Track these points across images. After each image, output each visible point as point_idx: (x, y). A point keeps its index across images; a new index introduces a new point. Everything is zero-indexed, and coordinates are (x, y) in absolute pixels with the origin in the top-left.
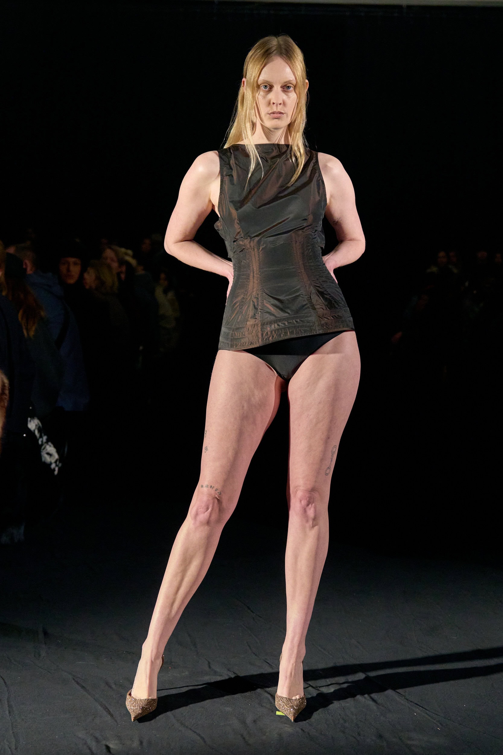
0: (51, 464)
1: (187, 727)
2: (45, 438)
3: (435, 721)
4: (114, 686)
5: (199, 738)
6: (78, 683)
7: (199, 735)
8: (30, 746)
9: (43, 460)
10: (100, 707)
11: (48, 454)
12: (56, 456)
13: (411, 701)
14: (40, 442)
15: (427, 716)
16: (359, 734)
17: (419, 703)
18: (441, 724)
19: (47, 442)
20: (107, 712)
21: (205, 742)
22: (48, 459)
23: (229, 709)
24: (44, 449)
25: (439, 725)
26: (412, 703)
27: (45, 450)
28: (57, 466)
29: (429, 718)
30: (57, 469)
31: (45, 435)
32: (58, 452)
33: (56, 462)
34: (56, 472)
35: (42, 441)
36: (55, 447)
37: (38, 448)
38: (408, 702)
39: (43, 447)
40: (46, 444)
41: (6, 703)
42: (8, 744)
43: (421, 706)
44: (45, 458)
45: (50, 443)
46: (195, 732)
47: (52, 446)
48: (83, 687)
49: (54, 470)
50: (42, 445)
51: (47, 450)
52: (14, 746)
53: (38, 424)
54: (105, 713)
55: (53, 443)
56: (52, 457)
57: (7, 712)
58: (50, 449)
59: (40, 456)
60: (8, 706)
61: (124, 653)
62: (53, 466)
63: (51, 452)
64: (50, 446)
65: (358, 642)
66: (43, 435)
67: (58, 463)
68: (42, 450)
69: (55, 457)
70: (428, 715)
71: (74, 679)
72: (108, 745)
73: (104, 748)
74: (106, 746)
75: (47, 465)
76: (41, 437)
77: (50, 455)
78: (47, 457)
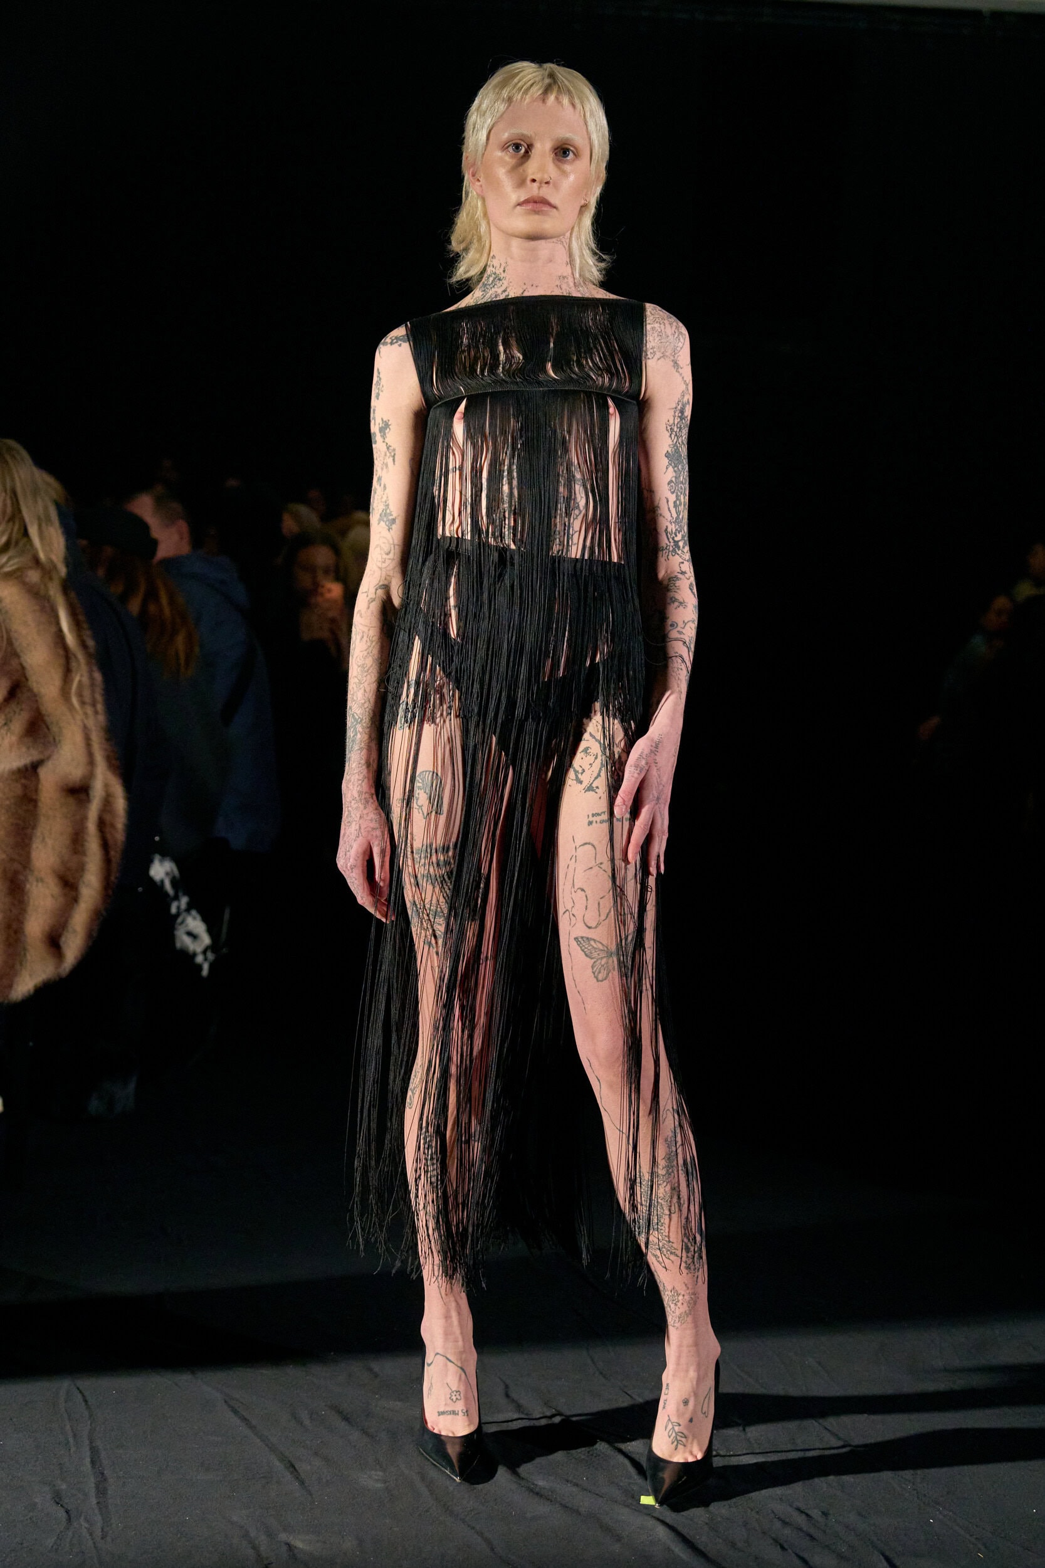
0: (195, 955)
1: (457, 1517)
2: (184, 900)
4: (307, 1422)
5: (480, 1540)
6: (235, 1411)
7: (481, 1534)
8: (134, 1532)
9: (178, 945)
10: (277, 1463)
11: (190, 934)
12: (206, 940)
14: (174, 910)
17: (941, 1501)
19: (188, 910)
20: (292, 1473)
21: (492, 1549)
22: (188, 944)
23: (544, 1485)
24: (181, 923)
27: (184, 925)
28: (206, 959)
30: (206, 966)
31: (185, 894)
32: (210, 931)
33: (204, 952)
34: (205, 972)
35: (178, 908)
37: (171, 922)
39: (179, 920)
40: (184, 914)
41: (87, 1442)
42: (87, 1526)
44: (182, 942)
45: (194, 912)
46: (473, 1528)
47: (198, 917)
48: (246, 1419)
49: (201, 967)
50: (178, 914)
51: (187, 926)
52: (100, 1530)
53: (172, 871)
54: (288, 1476)
55: (200, 912)
56: (198, 942)
57: (88, 1460)
58: (195, 923)
59: (172, 938)
60: (91, 1449)
62: (199, 959)
63: (195, 931)
64: (194, 918)
66: (180, 894)
67: (209, 953)
68: (176, 926)
69: (203, 941)
71: (226, 1402)
72: (292, 1543)
73: (284, 1548)
74: (288, 1544)
75: (188, 957)
76: (176, 898)
77: (192, 935)
78: (187, 940)
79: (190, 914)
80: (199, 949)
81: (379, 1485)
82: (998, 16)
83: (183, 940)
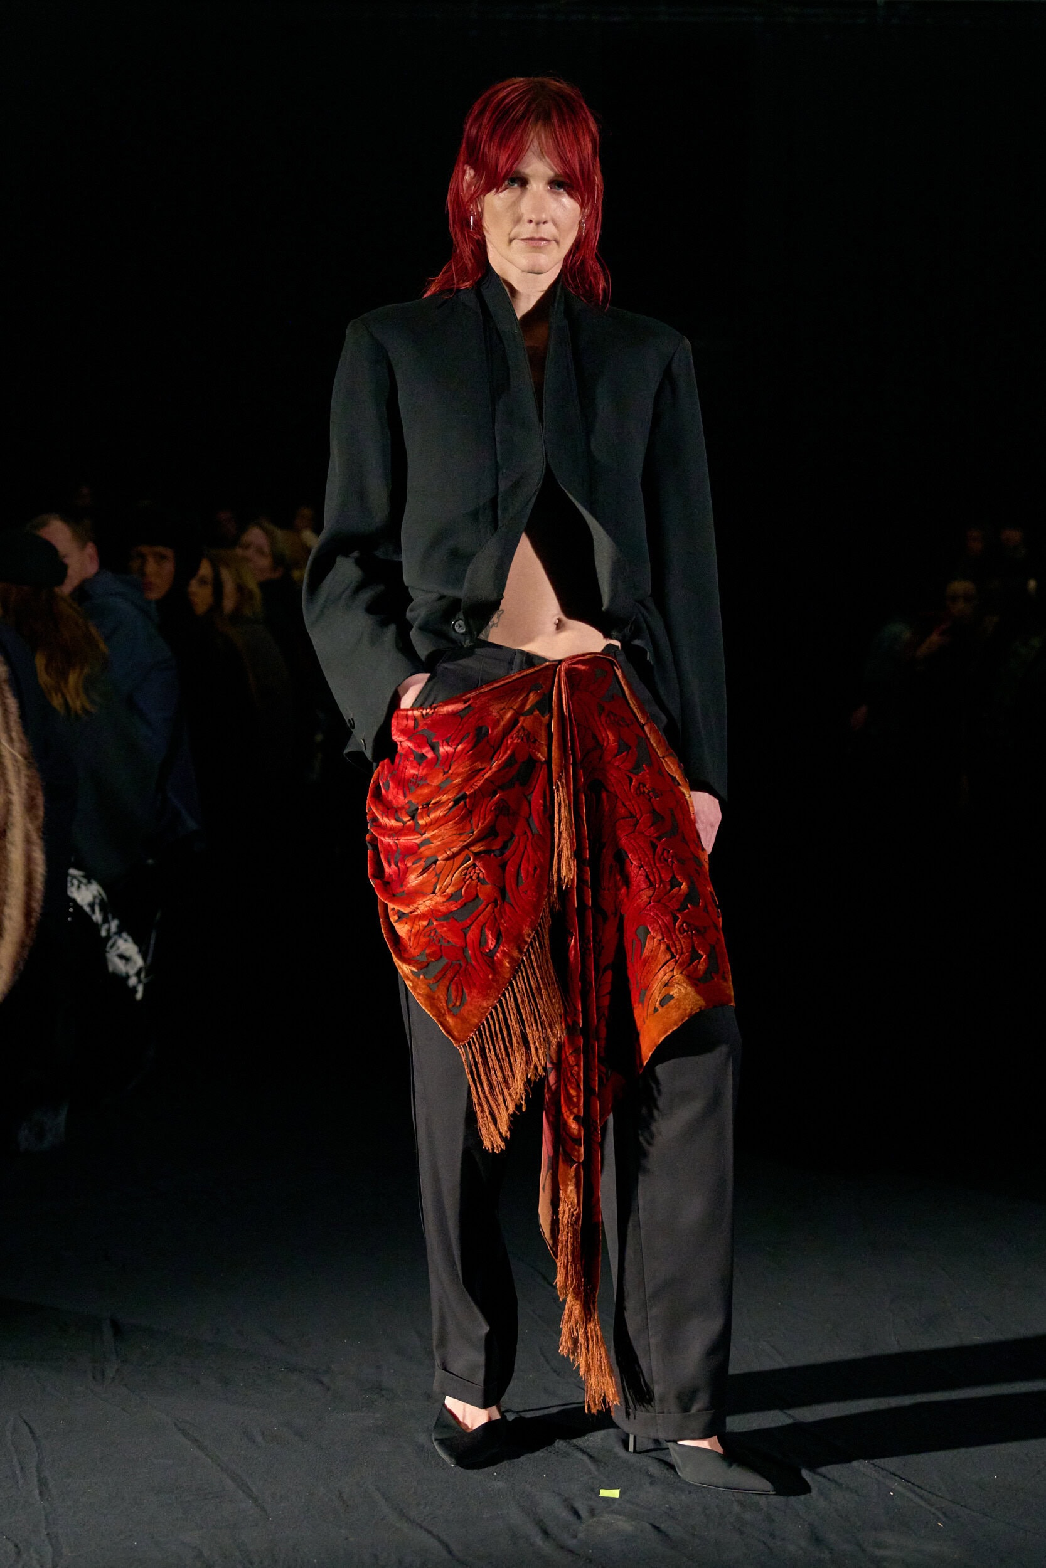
0: (128, 977)
1: (413, 1522)
2: (114, 925)
3: (933, 1510)
4: (259, 1439)
5: (436, 1544)
6: (185, 1434)
7: (438, 1538)
8: (84, 1561)
9: (111, 969)
10: (229, 1482)
11: (122, 957)
12: (139, 962)
13: (882, 1469)
14: (104, 933)
15: (917, 1499)
16: (773, 1535)
17: (898, 1473)
18: (945, 1514)
19: (119, 933)
20: (245, 1491)
21: (450, 1552)
22: (120, 966)
23: (499, 1485)
24: (112, 946)
25: (941, 1516)
26: (885, 1472)
27: (115, 948)
28: (140, 981)
29: (922, 1503)
30: (140, 988)
31: (114, 917)
32: (144, 954)
33: (138, 974)
34: (139, 995)
35: (108, 930)
36: (136, 942)
37: (101, 945)
38: (875, 1471)
39: (110, 944)
40: (116, 937)
41: (35, 1473)
42: (37, 1557)
43: (903, 1479)
44: (115, 965)
45: (125, 935)
46: (430, 1532)
47: (130, 940)
48: (195, 1440)
49: (134, 990)
50: (108, 937)
51: (118, 948)
52: (51, 1561)
54: (240, 1493)
55: (130, 934)
56: (130, 964)
57: (37, 1492)
58: (126, 945)
59: (103, 961)
60: (38, 1481)
61: (282, 1371)
62: (133, 981)
63: (128, 954)
64: (126, 940)
65: (773, 1347)
66: (110, 917)
67: (142, 975)
68: (108, 949)
69: (135, 963)
70: (917, 1494)
71: (176, 1425)
75: (120, 980)
76: (106, 920)
77: (125, 958)
78: (117, 961)
79: (120, 936)
80: (132, 972)
83: (117, 965)
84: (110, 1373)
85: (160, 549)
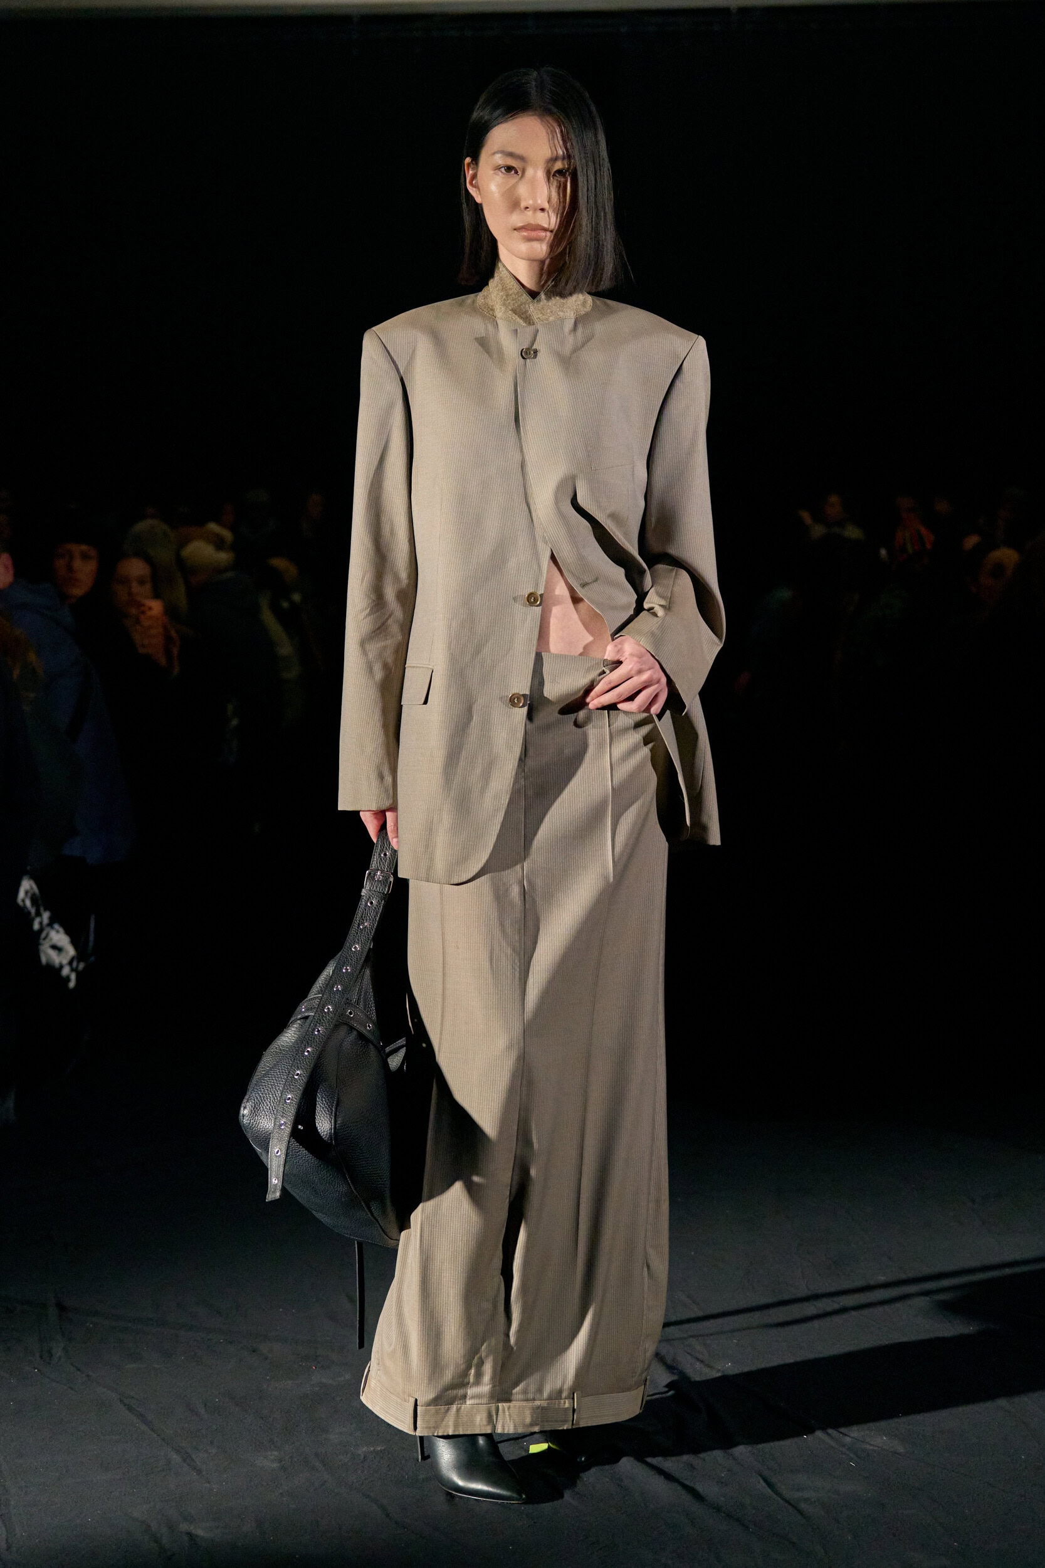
0: (61, 967)
2: (46, 916)
3: (844, 1450)
4: (202, 1411)
5: (375, 1508)
6: (130, 1409)
7: (376, 1502)
9: (44, 960)
10: (174, 1456)
11: (54, 947)
12: (71, 951)
14: (36, 926)
15: (828, 1439)
18: (856, 1455)
19: (50, 925)
20: (189, 1464)
21: (388, 1515)
22: (56, 958)
24: (45, 939)
25: (852, 1457)
27: (47, 940)
28: (72, 970)
29: (834, 1445)
30: (73, 976)
31: (45, 910)
32: (74, 942)
33: (70, 963)
34: (72, 984)
35: (41, 923)
36: (68, 932)
37: (35, 939)
39: (43, 935)
40: (47, 929)
44: (47, 956)
45: (56, 926)
46: (368, 1496)
47: (61, 930)
48: (141, 1415)
49: (68, 979)
50: (41, 930)
51: (51, 939)
52: (5, 1541)
53: (32, 888)
54: (185, 1468)
55: (62, 925)
56: (63, 954)
58: (59, 936)
59: (37, 953)
61: (221, 1342)
62: (66, 971)
63: (59, 944)
64: (58, 932)
66: (42, 909)
67: (75, 964)
68: (41, 941)
69: (67, 952)
70: (830, 1437)
71: (120, 1400)
72: (193, 1532)
73: (186, 1538)
74: (189, 1534)
75: (53, 971)
76: (38, 914)
77: (57, 949)
78: (53, 954)
79: (52, 928)
80: (65, 961)
81: (275, 1465)
82: (744, 11)
84: (58, 1352)
85: (84, 547)
